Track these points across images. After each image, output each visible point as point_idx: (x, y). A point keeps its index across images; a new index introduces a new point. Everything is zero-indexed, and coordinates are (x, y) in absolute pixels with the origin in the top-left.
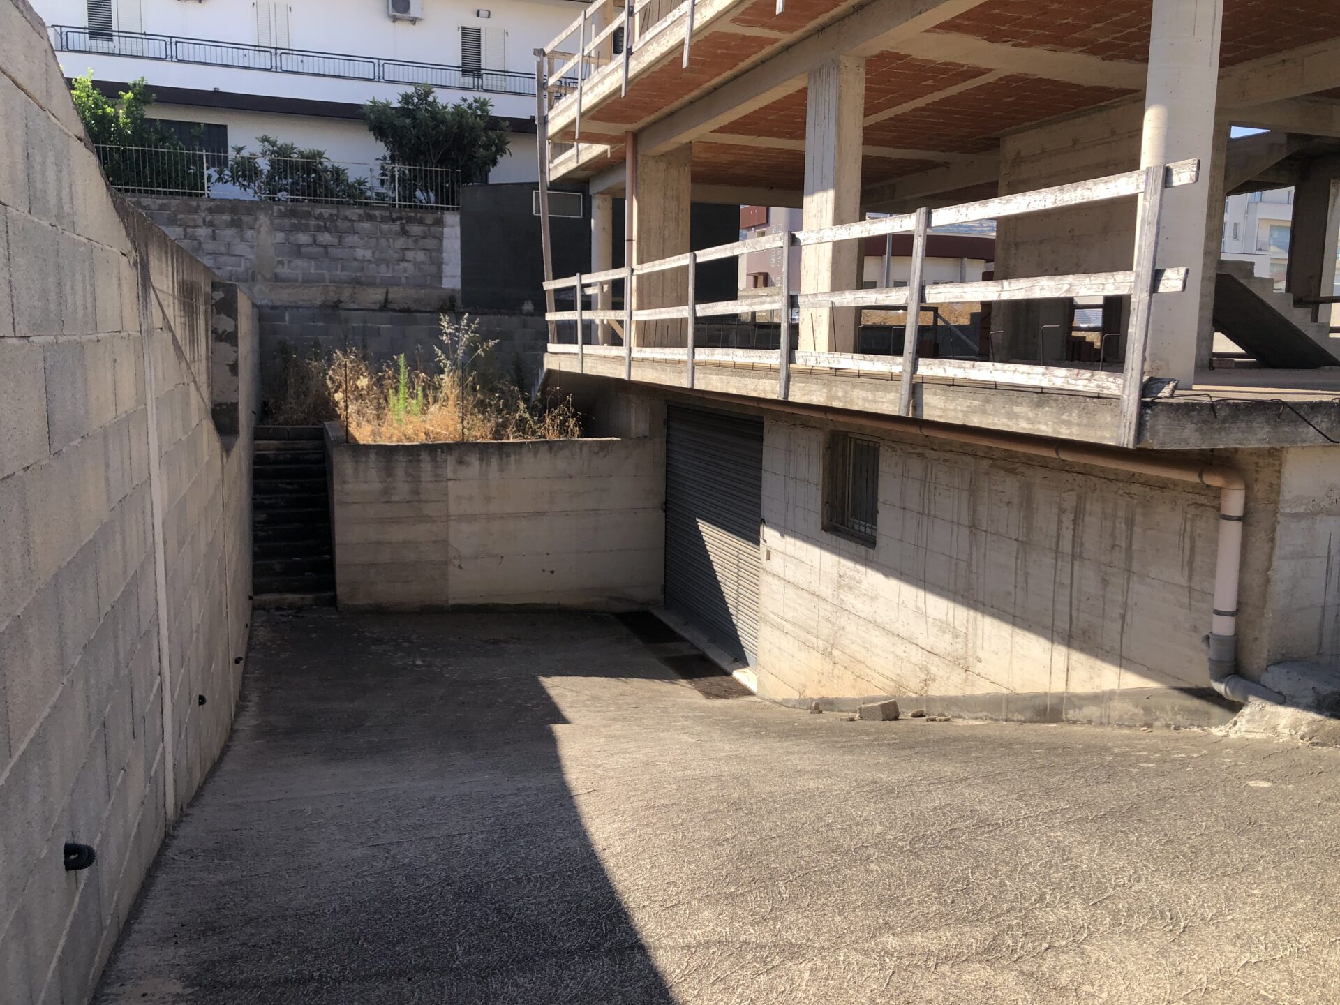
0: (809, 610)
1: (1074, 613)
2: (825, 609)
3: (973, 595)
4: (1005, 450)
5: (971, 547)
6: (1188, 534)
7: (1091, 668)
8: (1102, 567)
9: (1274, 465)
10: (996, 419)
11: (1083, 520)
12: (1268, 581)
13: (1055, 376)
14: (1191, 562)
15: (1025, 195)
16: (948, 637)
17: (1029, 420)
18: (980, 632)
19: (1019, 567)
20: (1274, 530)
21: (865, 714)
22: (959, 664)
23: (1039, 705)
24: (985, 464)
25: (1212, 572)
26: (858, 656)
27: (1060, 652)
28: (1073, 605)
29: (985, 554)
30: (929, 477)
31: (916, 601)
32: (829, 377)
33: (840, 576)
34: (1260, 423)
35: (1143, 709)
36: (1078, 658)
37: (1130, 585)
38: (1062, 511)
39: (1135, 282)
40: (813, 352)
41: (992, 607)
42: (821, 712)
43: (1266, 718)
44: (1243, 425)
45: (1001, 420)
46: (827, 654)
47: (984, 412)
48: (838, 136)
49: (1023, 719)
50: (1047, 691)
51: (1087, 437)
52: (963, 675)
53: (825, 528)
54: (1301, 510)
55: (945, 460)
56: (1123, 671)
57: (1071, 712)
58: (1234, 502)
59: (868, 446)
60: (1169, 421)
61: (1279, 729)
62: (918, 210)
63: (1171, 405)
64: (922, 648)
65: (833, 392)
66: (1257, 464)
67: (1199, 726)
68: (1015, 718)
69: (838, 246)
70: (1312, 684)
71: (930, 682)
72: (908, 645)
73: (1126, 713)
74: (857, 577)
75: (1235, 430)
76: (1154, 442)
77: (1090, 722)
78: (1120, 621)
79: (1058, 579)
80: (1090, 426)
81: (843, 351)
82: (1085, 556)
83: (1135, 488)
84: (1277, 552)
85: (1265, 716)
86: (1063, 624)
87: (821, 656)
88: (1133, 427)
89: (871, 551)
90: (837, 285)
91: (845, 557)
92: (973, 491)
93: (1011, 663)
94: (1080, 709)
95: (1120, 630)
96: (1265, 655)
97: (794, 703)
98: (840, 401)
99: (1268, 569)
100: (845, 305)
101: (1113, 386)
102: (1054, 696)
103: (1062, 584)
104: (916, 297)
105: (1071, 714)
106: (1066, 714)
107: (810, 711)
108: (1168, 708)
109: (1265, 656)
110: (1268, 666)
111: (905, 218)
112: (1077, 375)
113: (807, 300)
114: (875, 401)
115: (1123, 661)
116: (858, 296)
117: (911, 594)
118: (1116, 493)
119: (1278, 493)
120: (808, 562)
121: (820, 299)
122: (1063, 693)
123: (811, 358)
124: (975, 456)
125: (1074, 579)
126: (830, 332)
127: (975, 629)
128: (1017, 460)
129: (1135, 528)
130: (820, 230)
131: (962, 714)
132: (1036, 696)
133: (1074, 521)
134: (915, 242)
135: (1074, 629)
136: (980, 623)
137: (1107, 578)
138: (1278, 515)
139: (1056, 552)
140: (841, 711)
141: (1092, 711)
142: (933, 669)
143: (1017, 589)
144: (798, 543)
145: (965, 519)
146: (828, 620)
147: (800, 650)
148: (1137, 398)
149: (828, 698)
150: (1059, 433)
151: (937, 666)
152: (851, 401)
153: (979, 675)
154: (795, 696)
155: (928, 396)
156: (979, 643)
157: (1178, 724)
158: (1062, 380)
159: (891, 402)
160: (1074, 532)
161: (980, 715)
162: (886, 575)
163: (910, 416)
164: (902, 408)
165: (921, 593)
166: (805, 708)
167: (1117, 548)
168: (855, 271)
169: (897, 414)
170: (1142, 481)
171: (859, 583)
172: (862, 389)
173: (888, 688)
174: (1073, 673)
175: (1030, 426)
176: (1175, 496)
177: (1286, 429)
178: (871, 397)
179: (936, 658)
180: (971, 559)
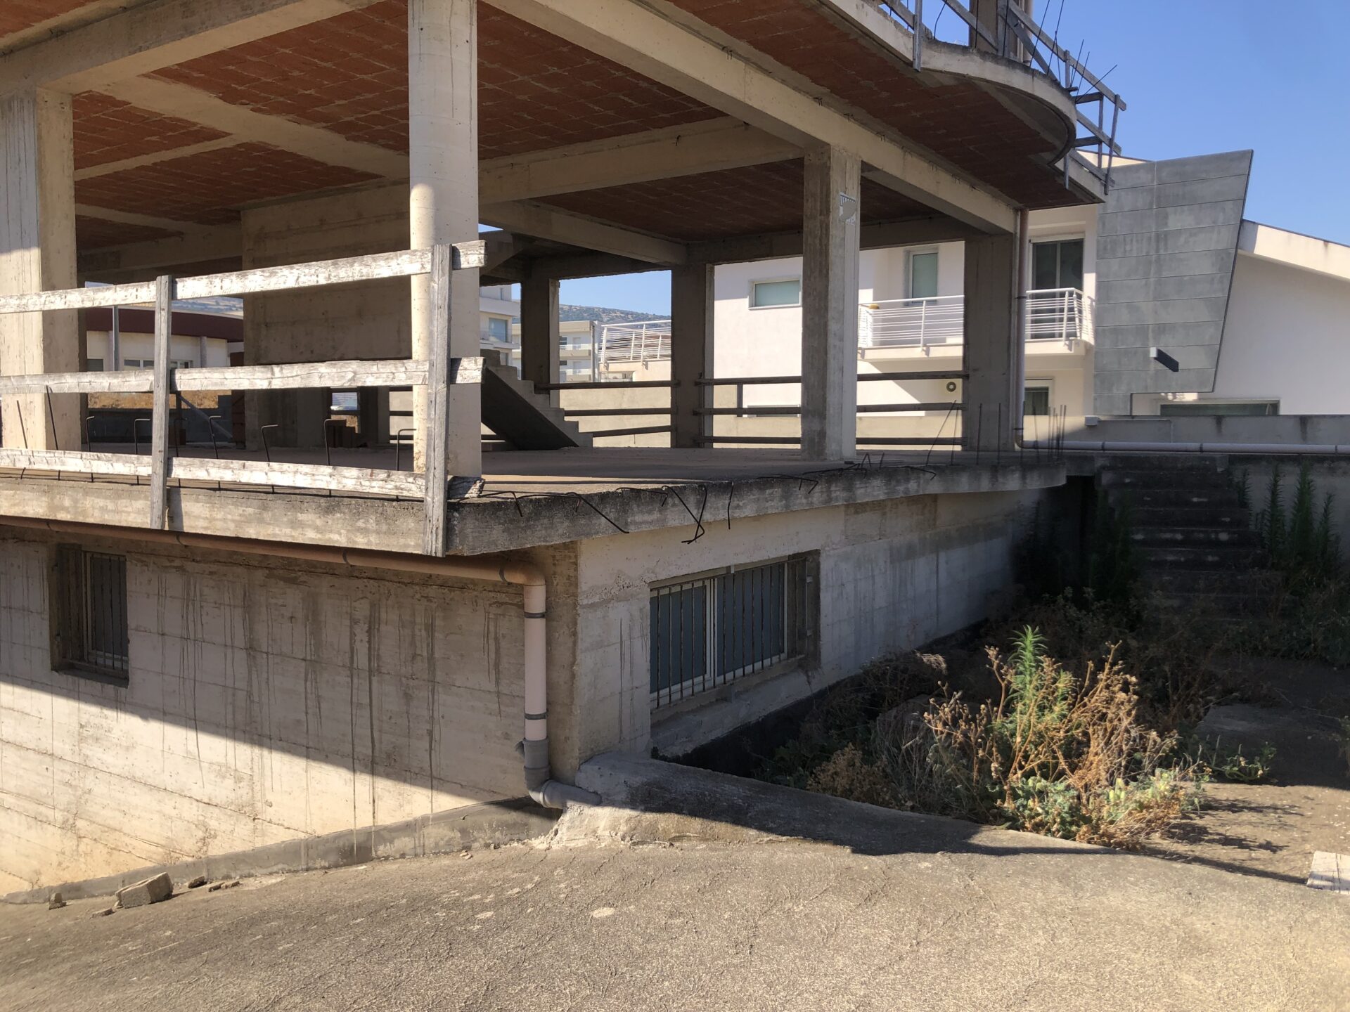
0: (38, 774)
1: (376, 735)
2: (62, 771)
3: (256, 728)
4: (282, 557)
5: (250, 672)
6: (492, 635)
7: (400, 795)
8: (403, 679)
9: (570, 557)
10: (277, 529)
11: (378, 630)
12: (573, 676)
13: (345, 477)
14: (497, 665)
15: (292, 268)
16: (229, 782)
17: (317, 529)
18: (268, 772)
19: (309, 691)
20: (575, 624)
21: (126, 901)
22: (245, 813)
23: (344, 845)
24: (260, 575)
25: (520, 675)
26: (111, 823)
27: (364, 782)
28: (375, 727)
29: (268, 679)
30: (192, 593)
31: (186, 745)
32: (49, 482)
33: (82, 726)
34: (560, 518)
35: (460, 831)
36: (384, 785)
37: (436, 697)
38: (354, 622)
39: (430, 371)
40: (24, 449)
41: (281, 740)
42: (64, 905)
43: (586, 822)
44: (546, 521)
45: (284, 530)
46: (68, 827)
47: (261, 521)
48: (41, 184)
49: (327, 865)
50: (353, 828)
51: (388, 545)
52: (251, 825)
53: (56, 668)
54: (596, 599)
55: (211, 573)
56: (435, 793)
57: (381, 848)
58: (536, 599)
59: (110, 560)
60: (477, 523)
61: (599, 832)
62: (158, 278)
63: (478, 505)
64: (197, 801)
65: (56, 501)
66: (554, 557)
67: (519, 840)
68: (318, 866)
69: (49, 318)
70: (623, 777)
71: (209, 840)
72: (179, 799)
73: (442, 839)
74: (105, 725)
75: (539, 527)
76: (463, 548)
77: (403, 856)
78: (427, 738)
79: (355, 700)
80: (389, 532)
81: (68, 447)
82: (384, 670)
83: (432, 591)
84: (580, 646)
85: (584, 820)
86: (364, 750)
87: (60, 831)
88: (441, 532)
89: (123, 690)
90: (52, 365)
91: (86, 701)
92: (248, 606)
93: (307, 802)
94: (391, 842)
95: (428, 747)
96: (576, 753)
97: (25, 897)
98: (69, 512)
99: (573, 663)
100: (66, 391)
101: (413, 487)
102: (359, 832)
103: (360, 705)
104: (163, 382)
105: (382, 850)
106: (376, 852)
107: (48, 905)
108: (486, 825)
109: (577, 755)
110: (581, 765)
111: (141, 287)
112: (371, 475)
113: (9, 384)
114: (117, 511)
115: (433, 780)
116: (83, 380)
117: (178, 737)
118: (413, 597)
119: (576, 586)
120: (35, 713)
121: (28, 382)
122: (370, 827)
123: (21, 457)
124: (248, 566)
125: (373, 698)
126: (47, 422)
127: (263, 767)
128: (297, 568)
129: (436, 634)
130: (22, 295)
131: (252, 871)
132: (339, 836)
133: (369, 632)
134: (157, 316)
135: (377, 754)
136: (267, 761)
137: (410, 692)
138: (578, 608)
139: (351, 668)
140: (93, 896)
141: (404, 843)
142: (213, 824)
143: (309, 716)
144: (19, 691)
145: (240, 641)
146: (68, 784)
147: (30, 827)
148: (442, 501)
149: (72, 883)
150: (355, 542)
151: (218, 819)
152: (84, 512)
153: (270, 822)
154: (26, 887)
155: (188, 504)
156: (268, 784)
157: (497, 842)
158: (354, 481)
159: (139, 512)
160: (370, 644)
161: (275, 869)
162: (145, 717)
163: (167, 528)
164: (155, 518)
165: (192, 734)
166: (41, 900)
167: (419, 658)
168: (77, 348)
169: (149, 527)
170: (438, 582)
171: (109, 731)
172: (98, 497)
173: (154, 856)
174: (380, 803)
175: (319, 536)
176: (476, 596)
177: (583, 522)
178: (111, 506)
179: (216, 810)
180: (251, 686)
